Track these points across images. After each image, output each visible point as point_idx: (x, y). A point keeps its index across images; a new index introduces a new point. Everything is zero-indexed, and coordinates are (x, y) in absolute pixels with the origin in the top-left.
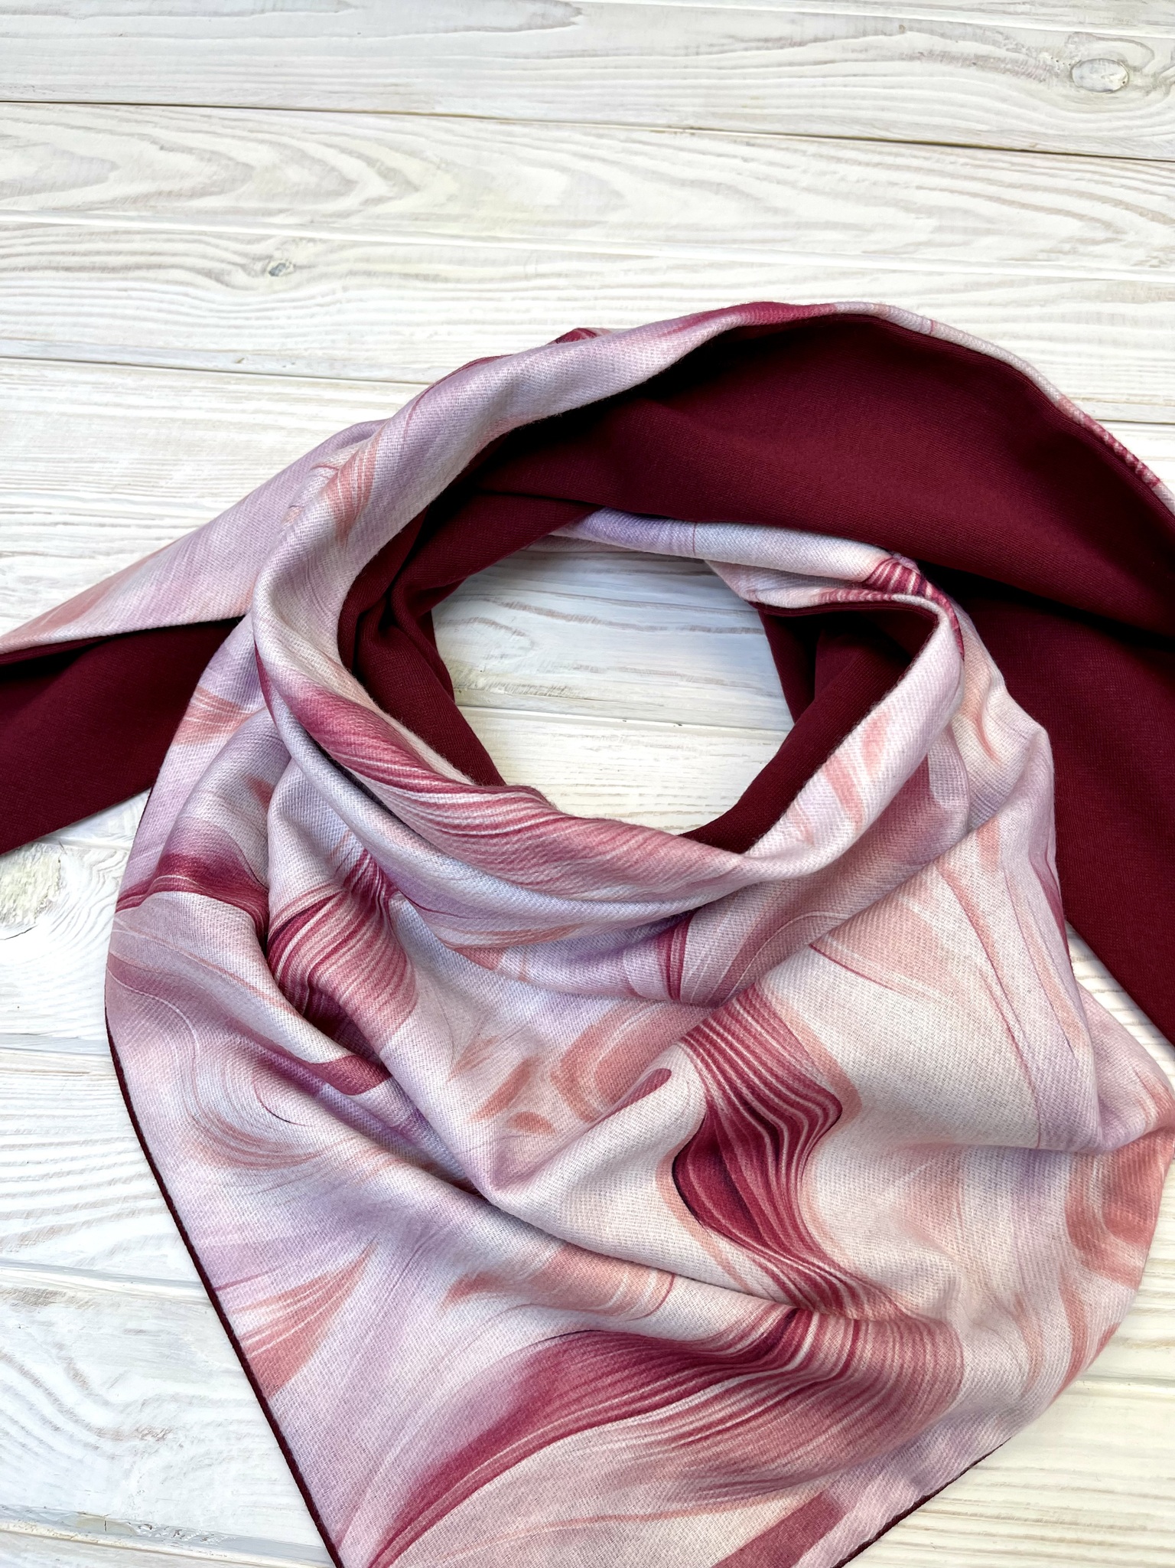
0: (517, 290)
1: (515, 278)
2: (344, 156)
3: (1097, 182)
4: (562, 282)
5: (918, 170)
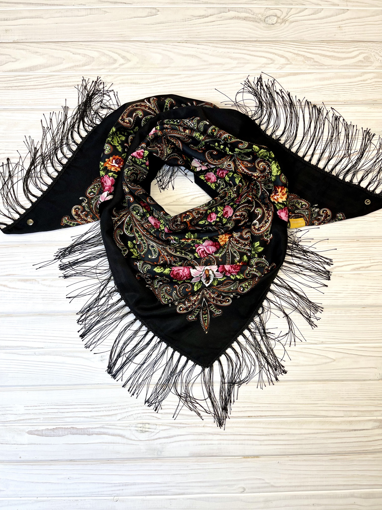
0: (154, 85)
1: (154, 82)
2: (113, 53)
3: (270, 48)
4: (163, 82)
5: (233, 48)
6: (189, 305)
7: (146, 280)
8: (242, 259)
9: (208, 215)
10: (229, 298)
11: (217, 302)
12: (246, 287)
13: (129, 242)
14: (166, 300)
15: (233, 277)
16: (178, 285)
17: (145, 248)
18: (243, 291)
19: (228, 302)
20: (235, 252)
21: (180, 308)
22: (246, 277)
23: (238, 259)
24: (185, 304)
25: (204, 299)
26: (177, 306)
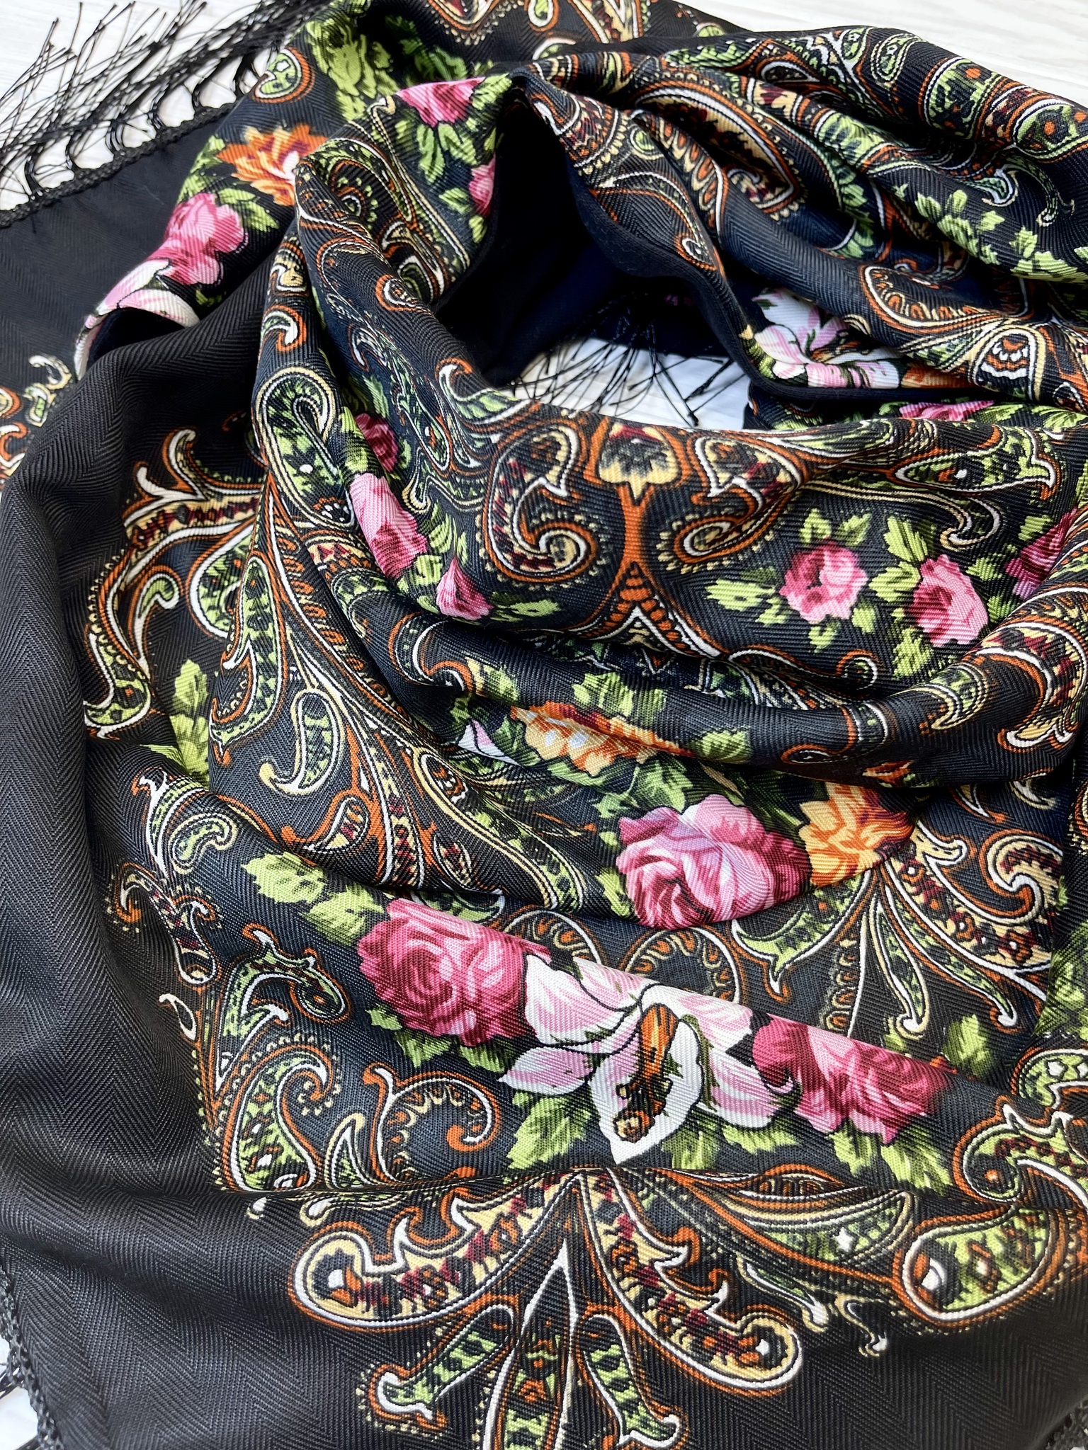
6: (416, 1263)
7: (179, 951)
8: (944, 1040)
9: (800, 549)
10: (787, 1333)
11: (664, 1330)
12: (982, 1268)
13: (190, 670)
14: (266, 1160)
15: (857, 1147)
16: (403, 1069)
17: (260, 705)
18: (940, 1299)
19: (767, 1363)
20: (900, 968)
21: (327, 1266)
22: (966, 1184)
23: (912, 1025)
24: (381, 1247)
25: (562, 1261)
26: (307, 1236)
